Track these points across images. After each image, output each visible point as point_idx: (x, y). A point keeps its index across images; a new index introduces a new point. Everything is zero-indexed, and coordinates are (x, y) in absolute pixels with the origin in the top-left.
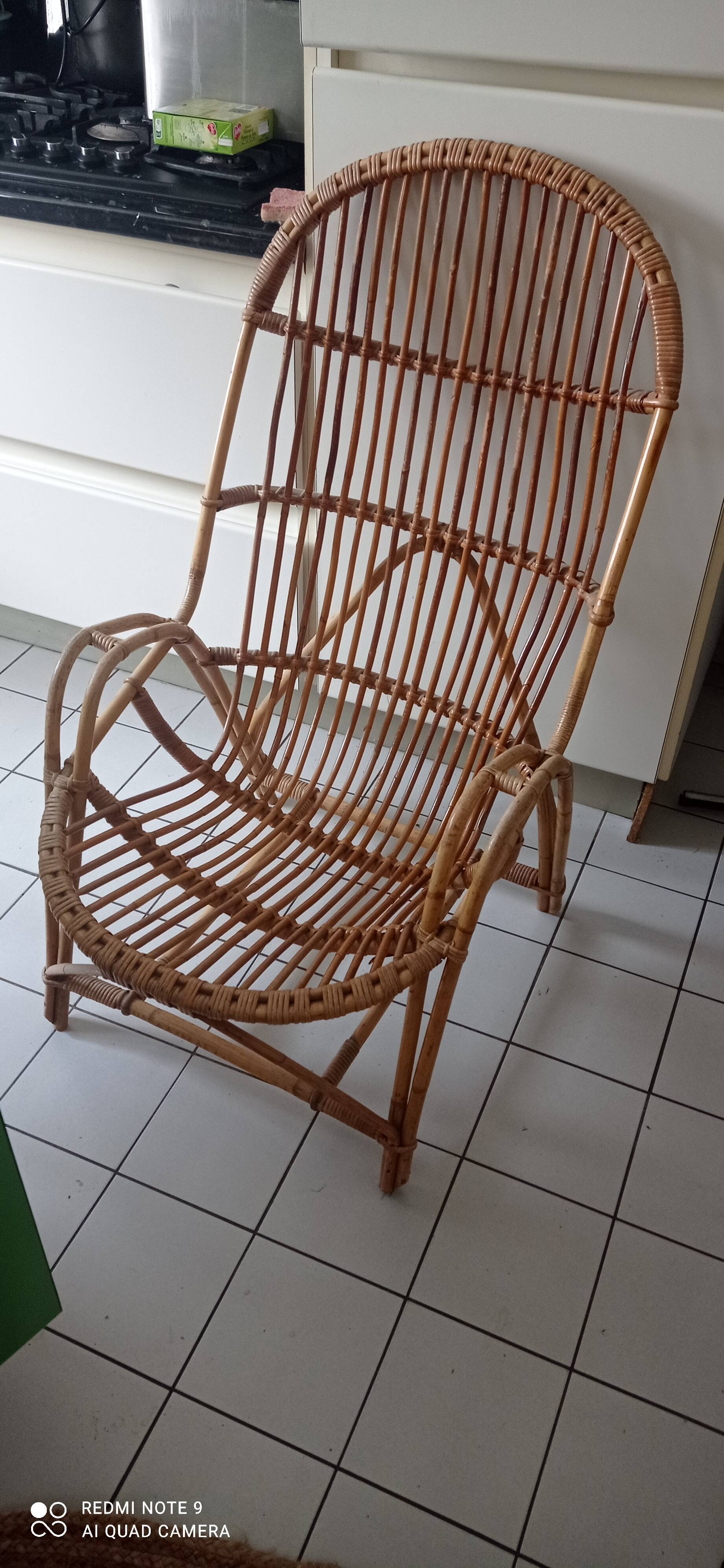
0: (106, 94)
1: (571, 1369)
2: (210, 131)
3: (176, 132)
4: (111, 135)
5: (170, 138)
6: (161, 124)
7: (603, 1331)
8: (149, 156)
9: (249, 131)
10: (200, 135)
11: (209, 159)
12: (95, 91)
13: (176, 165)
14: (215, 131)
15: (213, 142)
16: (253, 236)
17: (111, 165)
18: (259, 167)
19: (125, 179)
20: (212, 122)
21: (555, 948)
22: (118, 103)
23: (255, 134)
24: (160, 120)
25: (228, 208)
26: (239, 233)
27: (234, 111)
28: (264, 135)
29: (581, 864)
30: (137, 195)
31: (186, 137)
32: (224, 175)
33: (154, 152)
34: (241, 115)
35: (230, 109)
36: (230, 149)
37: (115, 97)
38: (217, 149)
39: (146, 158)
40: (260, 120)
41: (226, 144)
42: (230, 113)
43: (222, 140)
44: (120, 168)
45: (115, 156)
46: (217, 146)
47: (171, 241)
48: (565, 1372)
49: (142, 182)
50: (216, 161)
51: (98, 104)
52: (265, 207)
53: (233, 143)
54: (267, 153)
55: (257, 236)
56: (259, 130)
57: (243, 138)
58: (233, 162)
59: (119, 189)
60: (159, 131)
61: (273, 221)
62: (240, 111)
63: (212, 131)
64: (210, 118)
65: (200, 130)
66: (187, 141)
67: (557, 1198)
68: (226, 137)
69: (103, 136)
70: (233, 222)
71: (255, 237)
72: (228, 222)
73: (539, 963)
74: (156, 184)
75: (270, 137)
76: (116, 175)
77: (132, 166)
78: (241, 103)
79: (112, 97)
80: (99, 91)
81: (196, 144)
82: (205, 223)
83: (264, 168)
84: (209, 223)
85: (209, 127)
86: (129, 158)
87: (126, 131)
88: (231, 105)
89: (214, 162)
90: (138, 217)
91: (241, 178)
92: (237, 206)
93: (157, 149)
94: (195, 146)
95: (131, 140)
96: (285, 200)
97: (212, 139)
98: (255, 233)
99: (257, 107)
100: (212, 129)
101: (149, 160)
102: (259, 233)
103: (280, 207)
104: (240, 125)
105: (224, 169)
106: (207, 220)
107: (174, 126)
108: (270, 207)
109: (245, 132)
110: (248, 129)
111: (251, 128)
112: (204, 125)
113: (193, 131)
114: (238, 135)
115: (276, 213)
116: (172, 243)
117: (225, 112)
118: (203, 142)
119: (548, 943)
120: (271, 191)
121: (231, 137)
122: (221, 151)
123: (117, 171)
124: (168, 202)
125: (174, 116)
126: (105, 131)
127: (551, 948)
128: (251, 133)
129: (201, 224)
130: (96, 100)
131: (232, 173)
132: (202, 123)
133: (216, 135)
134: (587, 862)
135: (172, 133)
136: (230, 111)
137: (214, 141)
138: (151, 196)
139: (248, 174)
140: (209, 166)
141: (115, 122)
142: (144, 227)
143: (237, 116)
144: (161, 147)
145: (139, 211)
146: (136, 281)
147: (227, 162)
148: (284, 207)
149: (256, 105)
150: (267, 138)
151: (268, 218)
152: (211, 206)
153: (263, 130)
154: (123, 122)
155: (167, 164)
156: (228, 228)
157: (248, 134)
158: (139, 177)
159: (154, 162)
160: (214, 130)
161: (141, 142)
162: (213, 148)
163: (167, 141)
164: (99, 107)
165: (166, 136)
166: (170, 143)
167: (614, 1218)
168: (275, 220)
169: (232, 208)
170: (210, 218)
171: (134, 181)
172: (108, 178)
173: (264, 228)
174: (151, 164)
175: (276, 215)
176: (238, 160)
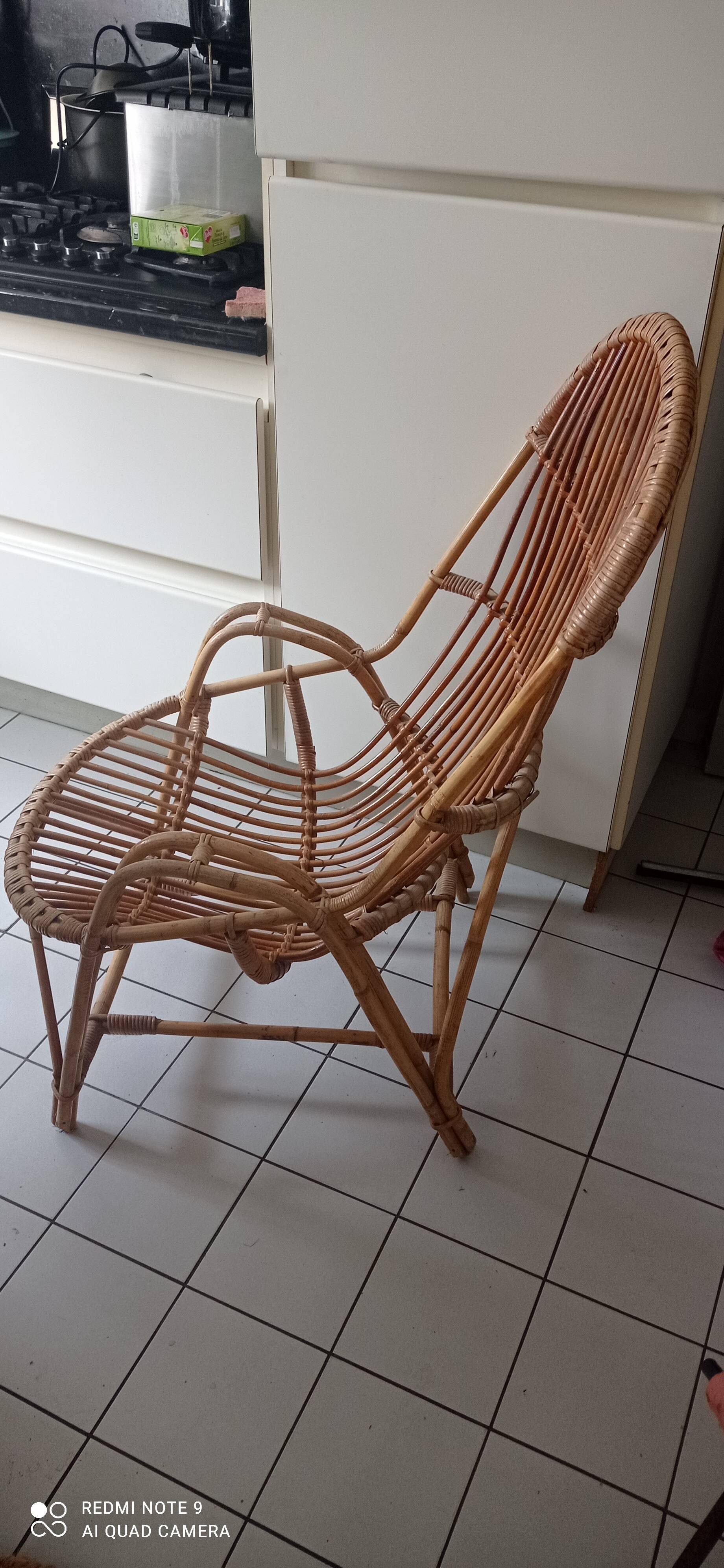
0: (98, 201)
1: (490, 1429)
2: (183, 233)
3: (152, 234)
4: (99, 238)
5: (146, 240)
6: (138, 227)
7: (524, 1391)
8: (128, 257)
9: (219, 235)
10: (173, 238)
11: (185, 260)
12: (89, 198)
13: (153, 265)
14: (187, 234)
15: (186, 245)
16: (217, 330)
17: (93, 264)
18: (229, 268)
19: (104, 277)
20: (184, 225)
21: (505, 1012)
22: (109, 209)
23: (226, 237)
24: (137, 223)
25: (197, 304)
26: (205, 328)
27: (208, 216)
28: (235, 238)
29: (537, 932)
30: (116, 292)
31: (161, 240)
32: (195, 275)
33: (135, 253)
34: (212, 220)
35: (204, 214)
36: (201, 251)
37: (107, 203)
38: (189, 251)
39: (126, 258)
40: (231, 225)
41: (197, 245)
42: (203, 218)
43: (194, 242)
44: (101, 267)
45: (96, 255)
46: (189, 248)
47: (144, 334)
48: (484, 1431)
49: (121, 280)
50: (191, 262)
51: (90, 210)
52: (229, 303)
53: (204, 246)
54: (236, 255)
55: (221, 330)
56: (231, 233)
57: (214, 241)
58: (207, 263)
59: (99, 286)
60: (136, 233)
61: (236, 316)
62: (212, 216)
63: (185, 234)
64: (183, 222)
65: (173, 232)
66: (162, 242)
67: (488, 1258)
68: (197, 239)
69: (90, 238)
70: (200, 317)
71: (219, 331)
72: (195, 316)
73: (489, 1027)
74: (138, 282)
75: (243, 241)
76: (96, 273)
77: (113, 265)
78: (216, 209)
79: (103, 203)
80: (92, 198)
81: (170, 246)
82: (174, 318)
83: (233, 269)
84: (177, 318)
85: (181, 230)
86: (109, 258)
87: (111, 234)
88: (205, 211)
89: (190, 263)
90: (113, 311)
91: (211, 277)
92: (205, 303)
93: (137, 250)
94: (168, 248)
95: (116, 242)
96: (250, 297)
97: (184, 242)
98: (219, 327)
99: (229, 213)
100: (184, 232)
101: (128, 260)
102: (224, 327)
103: (243, 304)
104: (210, 229)
105: (196, 269)
106: (176, 315)
107: (149, 230)
108: (234, 304)
109: (216, 235)
110: (218, 233)
111: (222, 232)
112: (177, 228)
113: (167, 234)
114: (209, 238)
115: (238, 308)
116: (144, 336)
117: (198, 218)
118: (176, 244)
119: (498, 1007)
120: (237, 290)
121: (201, 240)
122: (192, 252)
123: (97, 270)
124: (150, 299)
125: (150, 221)
126: (93, 234)
127: (502, 1012)
128: (222, 236)
129: (170, 318)
130: (87, 206)
131: (203, 273)
132: (175, 227)
133: (188, 238)
134: (543, 930)
135: (148, 236)
136: (203, 216)
137: (185, 242)
138: (127, 293)
139: (217, 274)
140: (184, 267)
141: (103, 225)
142: (118, 321)
143: (208, 220)
144: (141, 248)
145: (114, 306)
146: (113, 371)
147: (202, 263)
148: (246, 304)
149: (229, 211)
150: (239, 241)
151: (231, 314)
152: (182, 303)
153: (235, 233)
154: (111, 226)
155: (145, 263)
156: (195, 323)
157: (220, 237)
158: (117, 275)
159: (132, 262)
160: (187, 232)
161: (124, 244)
162: (185, 249)
163: (143, 243)
164: (89, 213)
165: (143, 238)
166: (146, 245)
167: (545, 1280)
168: (239, 315)
169: (201, 305)
170: (178, 313)
171: (113, 279)
172: (88, 276)
173: (228, 323)
174: (132, 265)
175: (239, 311)
176: (212, 261)
